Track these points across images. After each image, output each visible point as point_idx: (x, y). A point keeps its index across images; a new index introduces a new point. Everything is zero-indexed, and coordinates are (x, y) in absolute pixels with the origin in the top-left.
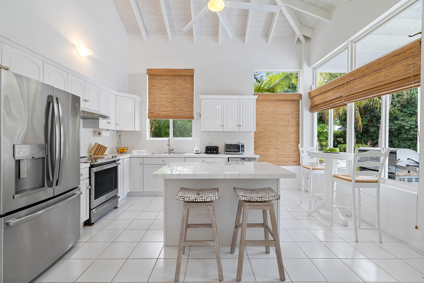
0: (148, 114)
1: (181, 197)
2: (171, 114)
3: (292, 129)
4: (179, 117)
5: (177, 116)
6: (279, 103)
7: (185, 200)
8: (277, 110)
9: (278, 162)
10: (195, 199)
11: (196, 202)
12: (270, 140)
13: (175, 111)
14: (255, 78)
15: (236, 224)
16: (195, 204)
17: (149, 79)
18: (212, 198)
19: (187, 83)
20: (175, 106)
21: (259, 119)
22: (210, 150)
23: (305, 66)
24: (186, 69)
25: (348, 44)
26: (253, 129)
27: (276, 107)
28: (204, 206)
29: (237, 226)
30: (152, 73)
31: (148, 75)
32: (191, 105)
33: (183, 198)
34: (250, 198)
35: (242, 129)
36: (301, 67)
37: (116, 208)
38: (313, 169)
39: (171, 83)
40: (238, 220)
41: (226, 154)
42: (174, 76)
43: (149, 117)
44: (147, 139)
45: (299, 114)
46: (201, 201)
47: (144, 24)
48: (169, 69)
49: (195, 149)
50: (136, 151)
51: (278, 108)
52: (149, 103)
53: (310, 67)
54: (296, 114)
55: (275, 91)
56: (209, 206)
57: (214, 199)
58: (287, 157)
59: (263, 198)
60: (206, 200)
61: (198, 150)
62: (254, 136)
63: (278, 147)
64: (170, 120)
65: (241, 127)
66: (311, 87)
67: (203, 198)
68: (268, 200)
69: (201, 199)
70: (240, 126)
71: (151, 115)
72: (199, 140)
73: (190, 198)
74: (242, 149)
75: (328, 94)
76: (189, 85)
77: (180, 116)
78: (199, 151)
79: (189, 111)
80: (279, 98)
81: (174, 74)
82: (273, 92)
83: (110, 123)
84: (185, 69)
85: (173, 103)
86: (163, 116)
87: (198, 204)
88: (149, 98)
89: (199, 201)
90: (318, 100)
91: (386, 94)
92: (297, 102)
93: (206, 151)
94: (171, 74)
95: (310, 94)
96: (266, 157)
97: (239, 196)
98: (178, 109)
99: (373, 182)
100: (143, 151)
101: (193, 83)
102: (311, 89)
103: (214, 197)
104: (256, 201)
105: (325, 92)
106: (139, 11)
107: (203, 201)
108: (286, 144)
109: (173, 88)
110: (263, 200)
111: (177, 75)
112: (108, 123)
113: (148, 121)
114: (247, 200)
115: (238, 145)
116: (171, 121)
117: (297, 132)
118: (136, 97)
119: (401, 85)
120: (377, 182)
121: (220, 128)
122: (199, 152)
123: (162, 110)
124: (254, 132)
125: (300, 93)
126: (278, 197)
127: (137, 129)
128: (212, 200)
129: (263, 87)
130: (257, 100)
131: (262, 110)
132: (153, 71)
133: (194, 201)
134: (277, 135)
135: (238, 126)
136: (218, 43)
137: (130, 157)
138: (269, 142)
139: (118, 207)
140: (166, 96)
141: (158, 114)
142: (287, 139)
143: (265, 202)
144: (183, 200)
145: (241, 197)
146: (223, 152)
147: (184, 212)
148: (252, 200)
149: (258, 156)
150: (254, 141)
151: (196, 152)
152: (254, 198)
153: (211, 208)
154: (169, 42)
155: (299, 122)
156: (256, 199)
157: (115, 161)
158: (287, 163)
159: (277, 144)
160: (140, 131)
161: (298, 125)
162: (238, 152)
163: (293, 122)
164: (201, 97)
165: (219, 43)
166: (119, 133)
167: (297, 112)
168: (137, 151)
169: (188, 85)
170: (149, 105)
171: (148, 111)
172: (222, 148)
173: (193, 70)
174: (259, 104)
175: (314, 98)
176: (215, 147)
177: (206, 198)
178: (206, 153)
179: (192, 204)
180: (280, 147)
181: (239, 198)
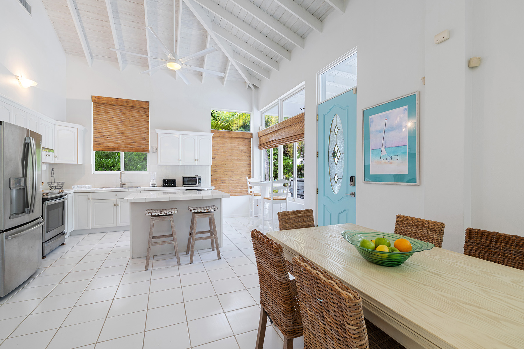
0: (94, 146)
1: (149, 213)
2: (122, 146)
3: (245, 164)
4: (132, 150)
5: (130, 148)
6: (233, 140)
7: (152, 215)
8: (232, 146)
9: (233, 192)
10: (160, 214)
11: (160, 216)
12: (226, 173)
13: (127, 143)
14: (212, 115)
15: (190, 233)
16: (159, 217)
17: (94, 107)
18: (172, 212)
19: (141, 114)
20: (127, 138)
21: (216, 154)
22: (167, 184)
23: (255, 109)
24: (141, 101)
25: (278, 101)
26: (210, 162)
27: (232, 143)
28: (166, 218)
29: (191, 233)
30: (98, 101)
31: (92, 103)
32: (146, 138)
33: (151, 213)
34: (198, 210)
35: (199, 163)
36: (252, 110)
37: (63, 244)
38: (254, 196)
39: (122, 113)
40: (191, 230)
41: (184, 186)
42: (125, 106)
43: (94, 149)
44: (92, 173)
45: (251, 150)
46: (164, 214)
47: (89, 48)
48: (120, 99)
49: (152, 182)
50: (77, 186)
51: (233, 145)
52: (94, 134)
53: (258, 111)
54: (248, 150)
55: (230, 129)
56: (170, 218)
57: (174, 213)
58: (240, 188)
59: (207, 210)
60: (167, 214)
61: (154, 183)
62: (212, 169)
63: (233, 179)
64: (121, 152)
65: (199, 162)
66: (260, 128)
67: (166, 213)
68: (210, 211)
69: (164, 213)
70: (198, 160)
71: (97, 146)
72: (155, 173)
73: (155, 213)
74: (200, 181)
75: (269, 136)
76: (144, 117)
77: (134, 149)
78: (156, 184)
79: (143, 144)
80: (233, 135)
81: (125, 104)
82: (229, 130)
83: (50, 155)
84: (139, 101)
85: (125, 134)
86: (112, 148)
87: (162, 217)
88: (94, 128)
89: (163, 215)
90: (264, 140)
91: (295, 142)
92: (249, 139)
93: (163, 185)
94: (121, 104)
95: (258, 133)
96: (223, 188)
97: (191, 210)
98: (131, 142)
99: (283, 199)
100: (88, 186)
101: (148, 115)
102: (260, 130)
103: (174, 212)
104: (202, 212)
105: (267, 134)
106: (85, 36)
107: (166, 214)
108: (240, 177)
109: (125, 119)
110: (207, 211)
111: (129, 106)
112: (48, 155)
113: (93, 153)
114: (197, 212)
115: (196, 178)
116: (122, 154)
117: (249, 165)
118: (79, 126)
119: (299, 138)
120: (285, 199)
121: (178, 162)
122: (155, 186)
123: (111, 141)
124: (212, 166)
125: (252, 132)
126: (217, 209)
127: (80, 162)
128: (172, 213)
129: (220, 124)
130: (213, 137)
131: (219, 145)
132: (100, 98)
133: (159, 215)
134: (232, 168)
135: (196, 160)
136: (175, 79)
137: (74, 193)
138: (225, 175)
139: (65, 244)
140: (115, 126)
141: (106, 146)
142: (241, 172)
143: (208, 212)
144: (151, 215)
145: (192, 210)
146: (181, 185)
147: (151, 223)
148: (200, 212)
149: (213, 188)
150: (212, 174)
151: (152, 186)
152: (201, 210)
153: (171, 219)
154: (120, 71)
155: (251, 157)
156: (203, 210)
157: (61, 196)
158: (240, 193)
159: (232, 177)
160: (83, 164)
161: (250, 159)
162: (196, 184)
163: (246, 157)
164: (158, 131)
165: (177, 78)
166: (52, 167)
167: (249, 149)
168: (80, 186)
169: (142, 118)
170: (94, 135)
171: (94, 142)
172: (179, 181)
173: (148, 102)
174: (216, 140)
175: (261, 137)
176: (173, 180)
177: (168, 212)
178: (164, 186)
179: (157, 217)
180: (235, 179)
181: (191, 211)
